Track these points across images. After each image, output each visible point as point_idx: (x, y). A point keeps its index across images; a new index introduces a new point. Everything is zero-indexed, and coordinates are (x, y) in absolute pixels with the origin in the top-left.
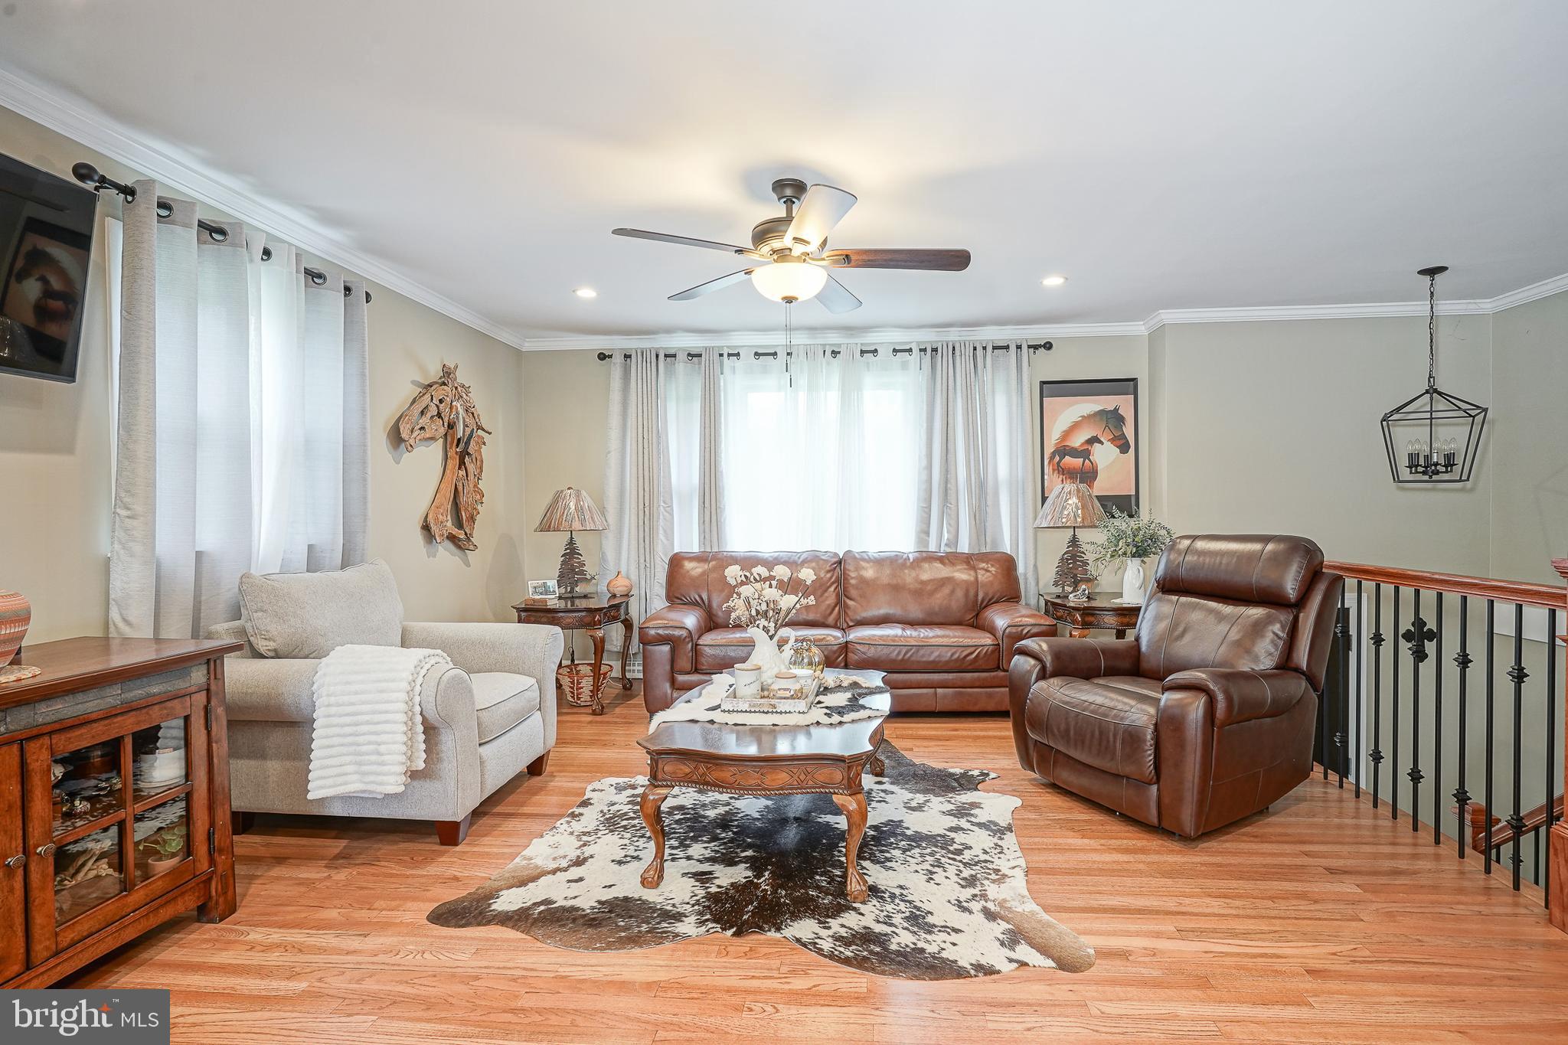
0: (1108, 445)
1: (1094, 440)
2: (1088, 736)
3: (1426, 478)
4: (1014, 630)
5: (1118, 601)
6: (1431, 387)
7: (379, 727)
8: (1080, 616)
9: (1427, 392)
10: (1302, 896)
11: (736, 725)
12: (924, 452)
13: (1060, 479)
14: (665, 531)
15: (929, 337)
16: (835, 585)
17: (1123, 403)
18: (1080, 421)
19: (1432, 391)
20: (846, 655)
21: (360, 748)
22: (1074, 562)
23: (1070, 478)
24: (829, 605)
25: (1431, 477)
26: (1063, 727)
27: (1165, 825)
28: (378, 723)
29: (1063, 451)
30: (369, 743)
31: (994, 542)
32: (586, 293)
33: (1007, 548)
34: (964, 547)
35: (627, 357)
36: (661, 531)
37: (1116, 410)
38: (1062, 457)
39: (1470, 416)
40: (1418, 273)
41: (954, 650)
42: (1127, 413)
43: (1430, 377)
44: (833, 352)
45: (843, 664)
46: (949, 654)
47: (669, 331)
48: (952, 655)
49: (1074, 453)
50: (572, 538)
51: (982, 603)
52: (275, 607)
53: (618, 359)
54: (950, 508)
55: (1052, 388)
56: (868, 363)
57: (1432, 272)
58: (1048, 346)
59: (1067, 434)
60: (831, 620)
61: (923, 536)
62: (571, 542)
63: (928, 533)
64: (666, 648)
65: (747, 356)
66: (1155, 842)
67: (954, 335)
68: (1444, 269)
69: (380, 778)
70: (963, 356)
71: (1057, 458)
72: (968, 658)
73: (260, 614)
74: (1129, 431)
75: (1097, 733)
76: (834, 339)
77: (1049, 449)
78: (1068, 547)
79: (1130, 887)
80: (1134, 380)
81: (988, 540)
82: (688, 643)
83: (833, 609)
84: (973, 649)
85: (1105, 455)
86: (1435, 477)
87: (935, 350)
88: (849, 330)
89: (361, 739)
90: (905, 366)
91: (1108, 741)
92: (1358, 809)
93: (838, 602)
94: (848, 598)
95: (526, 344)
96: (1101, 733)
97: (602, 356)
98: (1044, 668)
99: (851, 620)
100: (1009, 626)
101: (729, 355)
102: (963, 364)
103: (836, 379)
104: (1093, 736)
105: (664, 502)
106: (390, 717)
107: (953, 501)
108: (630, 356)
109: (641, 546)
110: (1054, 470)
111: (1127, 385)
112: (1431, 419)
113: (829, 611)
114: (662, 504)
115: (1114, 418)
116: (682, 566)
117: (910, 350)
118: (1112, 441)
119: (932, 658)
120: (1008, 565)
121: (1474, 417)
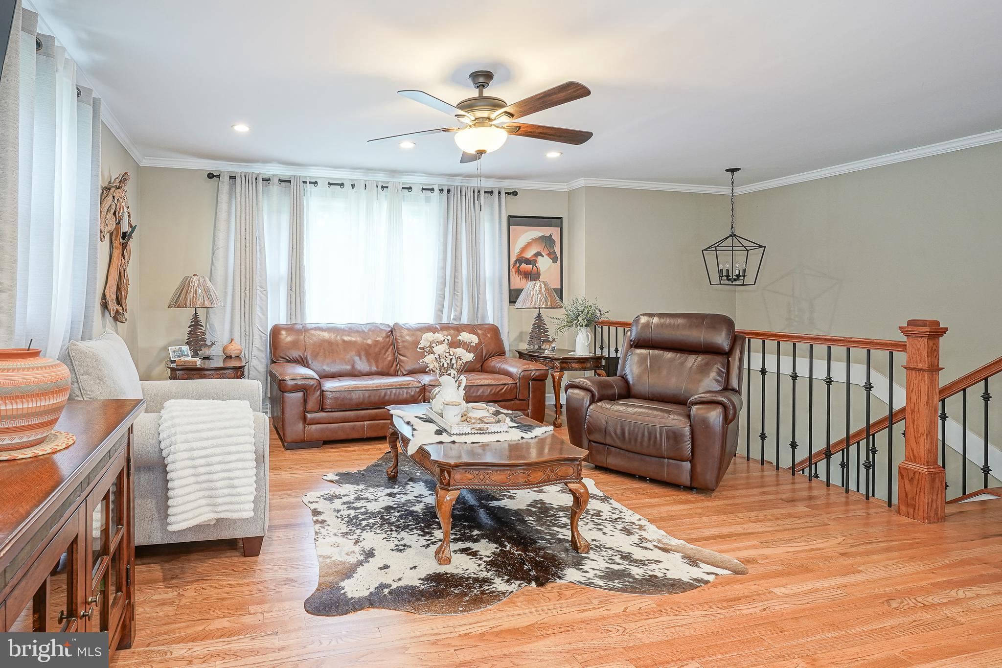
0: (546, 257)
1: (538, 254)
2: (640, 436)
3: (730, 283)
4: (526, 373)
5: (572, 353)
6: (733, 233)
7: (232, 465)
8: (559, 363)
9: (731, 236)
10: (790, 516)
11: (473, 443)
12: (441, 257)
13: (519, 278)
14: (261, 308)
15: (444, 182)
16: (391, 347)
17: (554, 232)
18: (531, 242)
19: (733, 235)
20: (424, 394)
21: (213, 483)
22: (539, 330)
23: (525, 277)
24: (390, 361)
25: (732, 282)
26: (619, 431)
27: (695, 485)
28: (230, 462)
29: (521, 260)
30: (223, 479)
31: (483, 318)
32: (241, 128)
33: (490, 320)
34: (465, 320)
35: (233, 178)
36: (258, 308)
37: (551, 236)
38: (520, 265)
39: (747, 250)
40: (726, 170)
41: (492, 387)
42: (556, 238)
43: (732, 227)
44: (382, 187)
45: (422, 400)
46: (489, 391)
47: (265, 161)
48: (491, 391)
49: (528, 262)
50: (196, 313)
51: (485, 357)
52: (97, 371)
53: (225, 179)
54: (457, 295)
55: (514, 220)
56: (404, 196)
57: (733, 171)
58: (515, 193)
59: (523, 250)
60: (392, 370)
61: (440, 314)
62: (196, 316)
63: (442, 311)
64: (300, 395)
65: (322, 184)
66: (689, 496)
67: (458, 182)
68: (739, 169)
69: (236, 507)
70: (467, 196)
71: (518, 265)
72: (500, 393)
73: (85, 377)
74: (557, 249)
75: (646, 433)
76: (381, 178)
77: (513, 259)
78: (535, 321)
79: (710, 523)
80: (560, 218)
81: (479, 316)
82: (318, 390)
83: (393, 364)
84: (501, 387)
85: (544, 264)
86: (734, 283)
87: (449, 191)
88: (393, 172)
89: (215, 477)
90: (428, 200)
91: (656, 438)
92: (748, 467)
93: (395, 359)
94: (400, 354)
95: (144, 161)
96: (650, 434)
97: (211, 176)
98: (593, 396)
99: (406, 371)
100: (522, 371)
101: (310, 183)
102: (466, 202)
103: (385, 205)
104: (643, 435)
105: (261, 287)
106: (241, 456)
107: (459, 291)
108: (234, 178)
109: (243, 320)
110: (516, 272)
111: (557, 221)
112: (733, 250)
113: (390, 365)
114: (258, 288)
115: (548, 241)
116: (279, 334)
117: (433, 189)
118: (549, 255)
119: (479, 394)
120: (495, 331)
121: (748, 251)
